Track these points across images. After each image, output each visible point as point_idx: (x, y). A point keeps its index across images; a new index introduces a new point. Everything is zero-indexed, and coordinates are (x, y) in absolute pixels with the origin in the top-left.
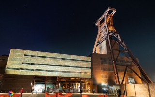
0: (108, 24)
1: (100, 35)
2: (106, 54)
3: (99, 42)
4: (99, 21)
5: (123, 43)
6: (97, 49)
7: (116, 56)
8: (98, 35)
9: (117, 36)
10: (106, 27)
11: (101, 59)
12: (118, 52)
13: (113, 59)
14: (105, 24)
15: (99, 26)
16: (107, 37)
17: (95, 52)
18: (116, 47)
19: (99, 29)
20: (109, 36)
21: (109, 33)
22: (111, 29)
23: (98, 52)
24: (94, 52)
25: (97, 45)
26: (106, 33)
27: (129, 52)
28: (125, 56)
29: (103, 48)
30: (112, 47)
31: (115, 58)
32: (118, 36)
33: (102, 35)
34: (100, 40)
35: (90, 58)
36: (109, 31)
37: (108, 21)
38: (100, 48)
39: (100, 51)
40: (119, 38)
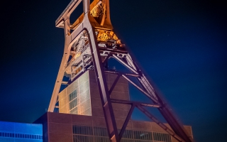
0: (96, 22)
1: (71, 57)
2: (90, 114)
3: (66, 78)
4: (67, 14)
5: (144, 80)
6: (61, 101)
7: (120, 120)
8: (66, 58)
9: (124, 59)
10: (90, 31)
11: (75, 130)
12: (126, 108)
13: (112, 130)
14: (86, 22)
15: (67, 28)
16: (93, 63)
17: (56, 110)
18: (121, 92)
19: (68, 38)
20: (100, 57)
21: (100, 50)
22: (104, 36)
23: (65, 109)
24: (51, 109)
25: (63, 87)
26: (88, 51)
27: (163, 106)
28: (151, 118)
29: (79, 96)
30: (108, 93)
31: (119, 127)
32: (128, 58)
33: (78, 57)
34: (69, 71)
35: (40, 126)
36: (97, 43)
37: (94, 12)
38: (73, 96)
39: (72, 106)
40: (130, 64)
